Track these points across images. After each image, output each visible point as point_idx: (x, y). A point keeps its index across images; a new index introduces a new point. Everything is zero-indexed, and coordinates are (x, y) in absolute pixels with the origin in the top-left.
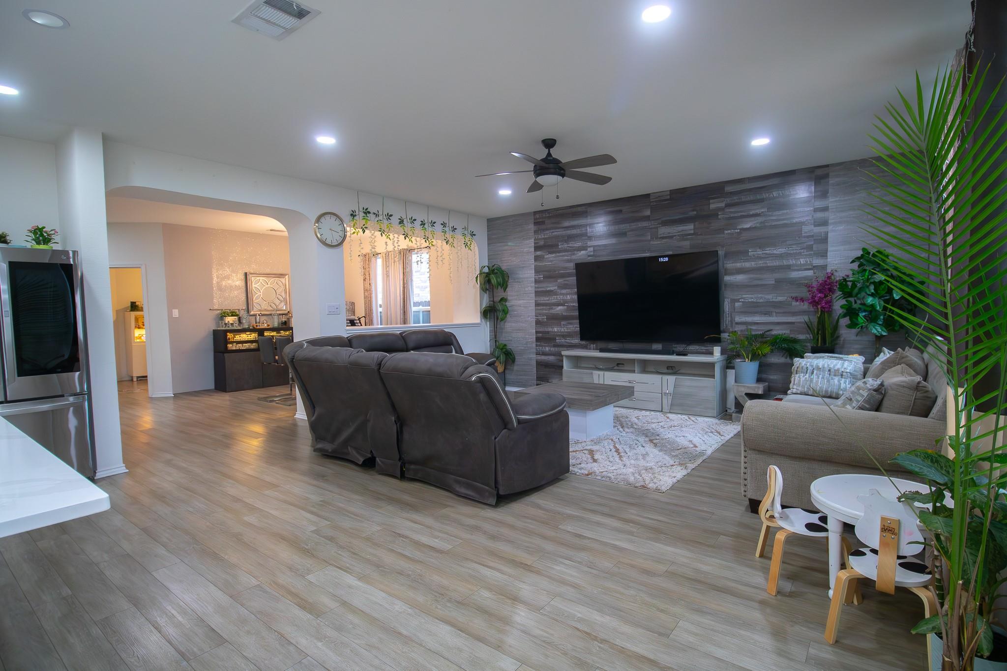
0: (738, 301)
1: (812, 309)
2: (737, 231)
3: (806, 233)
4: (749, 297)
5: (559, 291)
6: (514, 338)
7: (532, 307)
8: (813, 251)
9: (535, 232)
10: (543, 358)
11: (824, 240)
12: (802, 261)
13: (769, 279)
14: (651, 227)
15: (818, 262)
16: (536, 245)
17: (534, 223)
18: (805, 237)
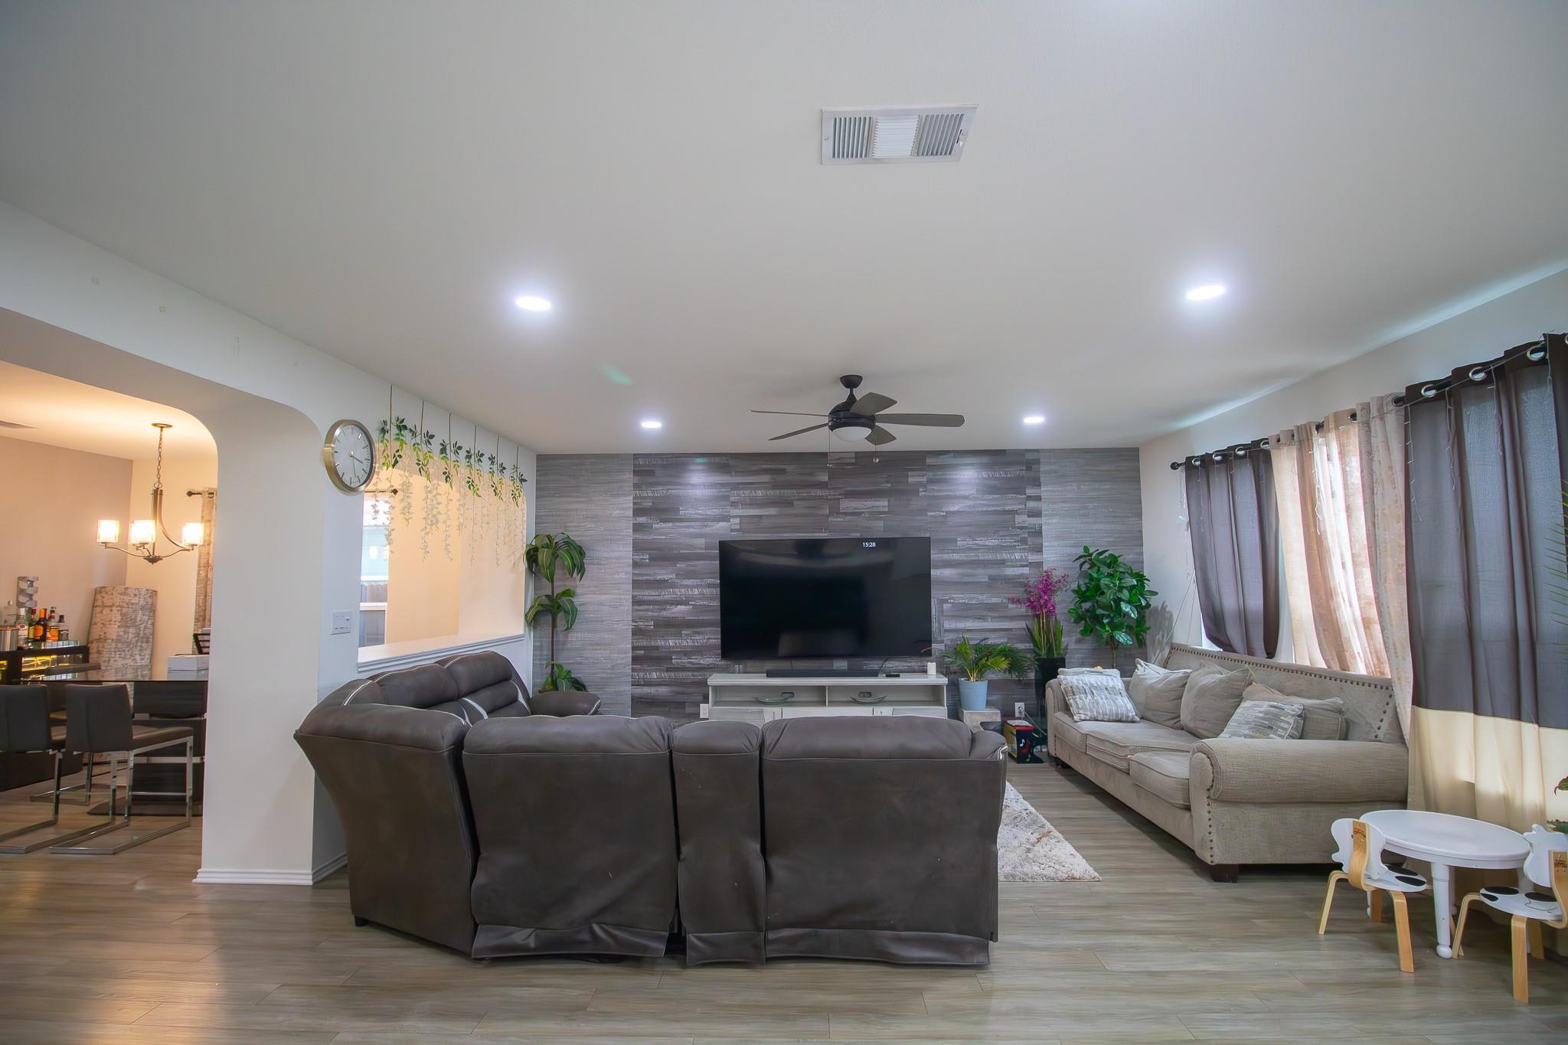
0: (946, 601)
1: (1030, 612)
2: (942, 514)
3: (1019, 523)
4: (961, 597)
5: (679, 581)
6: (587, 658)
7: (628, 605)
8: (1027, 545)
9: (636, 486)
10: (646, 690)
11: (1038, 533)
12: (1017, 556)
13: (982, 575)
14: (829, 497)
15: (1033, 558)
16: (636, 506)
17: (634, 471)
18: (1018, 528)
